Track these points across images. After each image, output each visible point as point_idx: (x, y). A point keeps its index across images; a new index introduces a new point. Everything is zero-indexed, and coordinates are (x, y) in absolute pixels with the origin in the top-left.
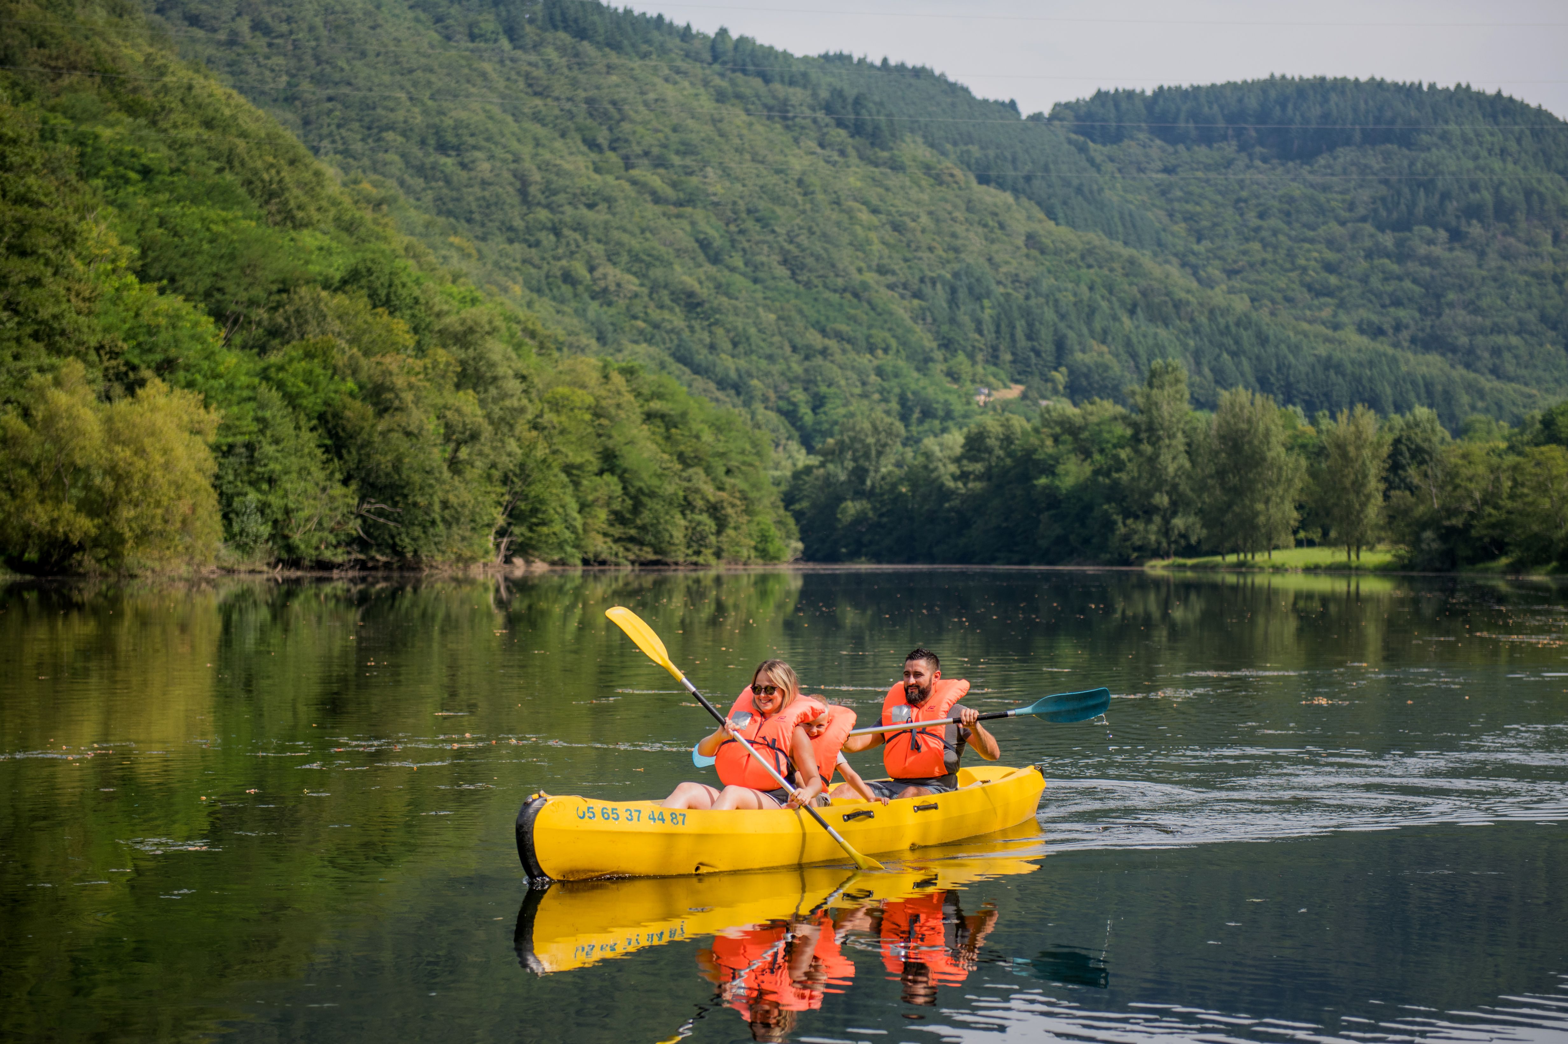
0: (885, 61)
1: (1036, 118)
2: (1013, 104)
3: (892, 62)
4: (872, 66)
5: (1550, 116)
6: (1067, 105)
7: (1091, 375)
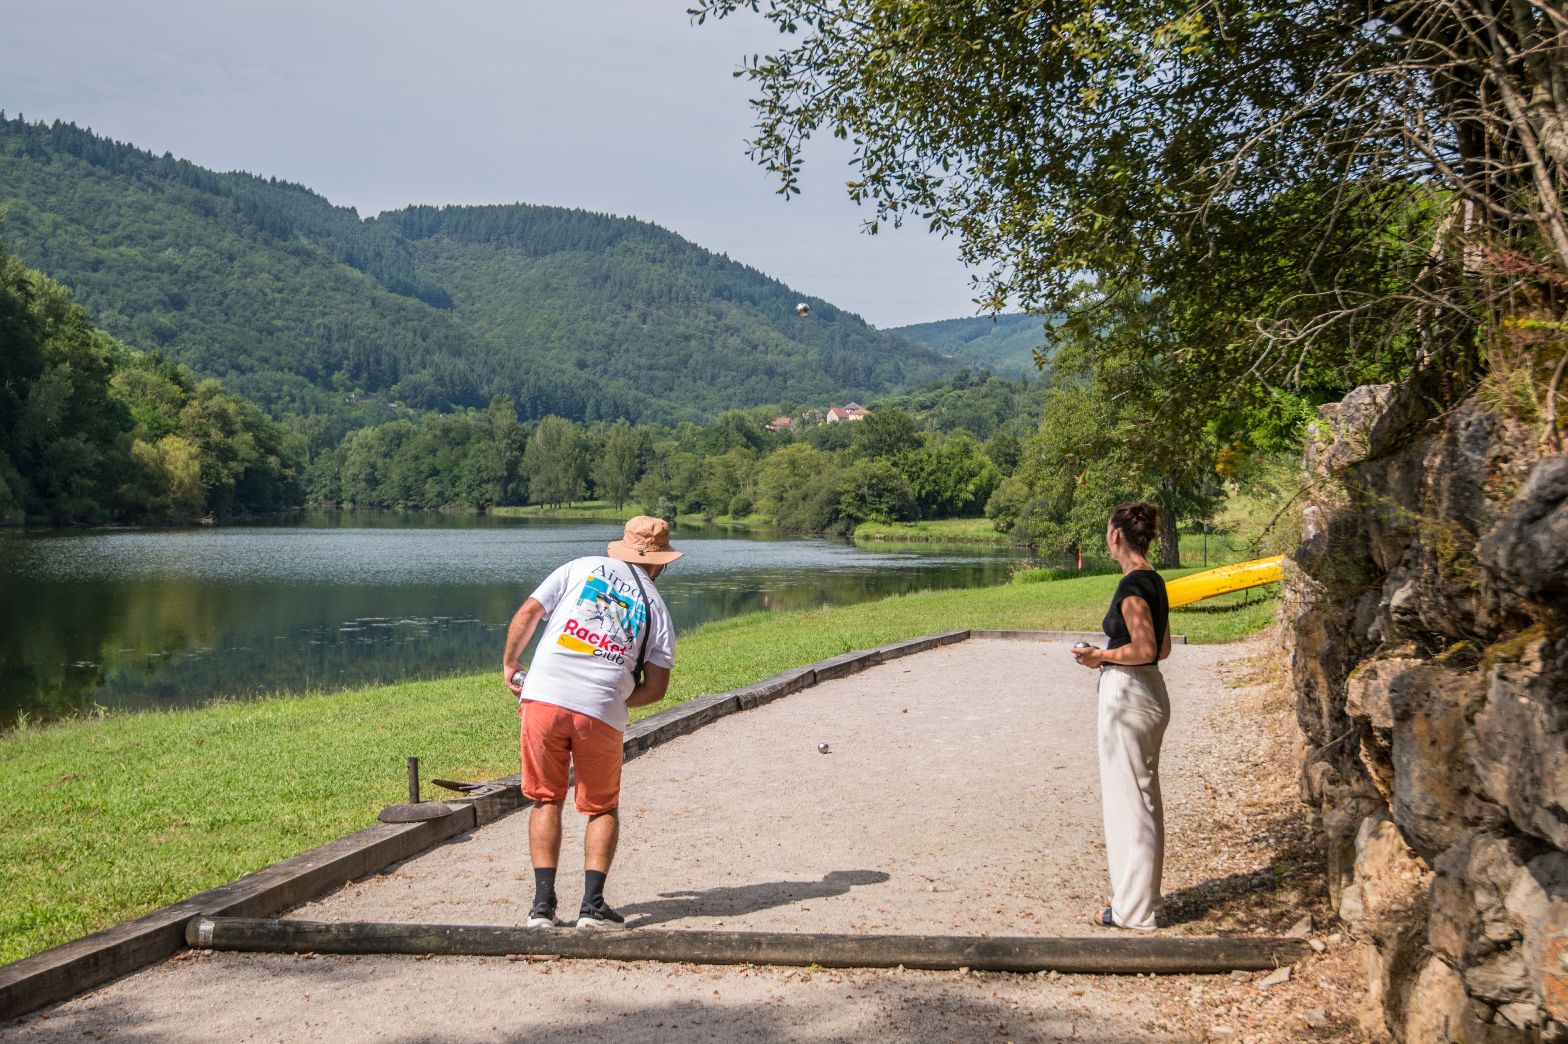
0: (274, 179)
1: (370, 220)
2: (354, 210)
3: (278, 180)
4: (265, 182)
5: (681, 238)
6: (390, 213)
7: (417, 388)
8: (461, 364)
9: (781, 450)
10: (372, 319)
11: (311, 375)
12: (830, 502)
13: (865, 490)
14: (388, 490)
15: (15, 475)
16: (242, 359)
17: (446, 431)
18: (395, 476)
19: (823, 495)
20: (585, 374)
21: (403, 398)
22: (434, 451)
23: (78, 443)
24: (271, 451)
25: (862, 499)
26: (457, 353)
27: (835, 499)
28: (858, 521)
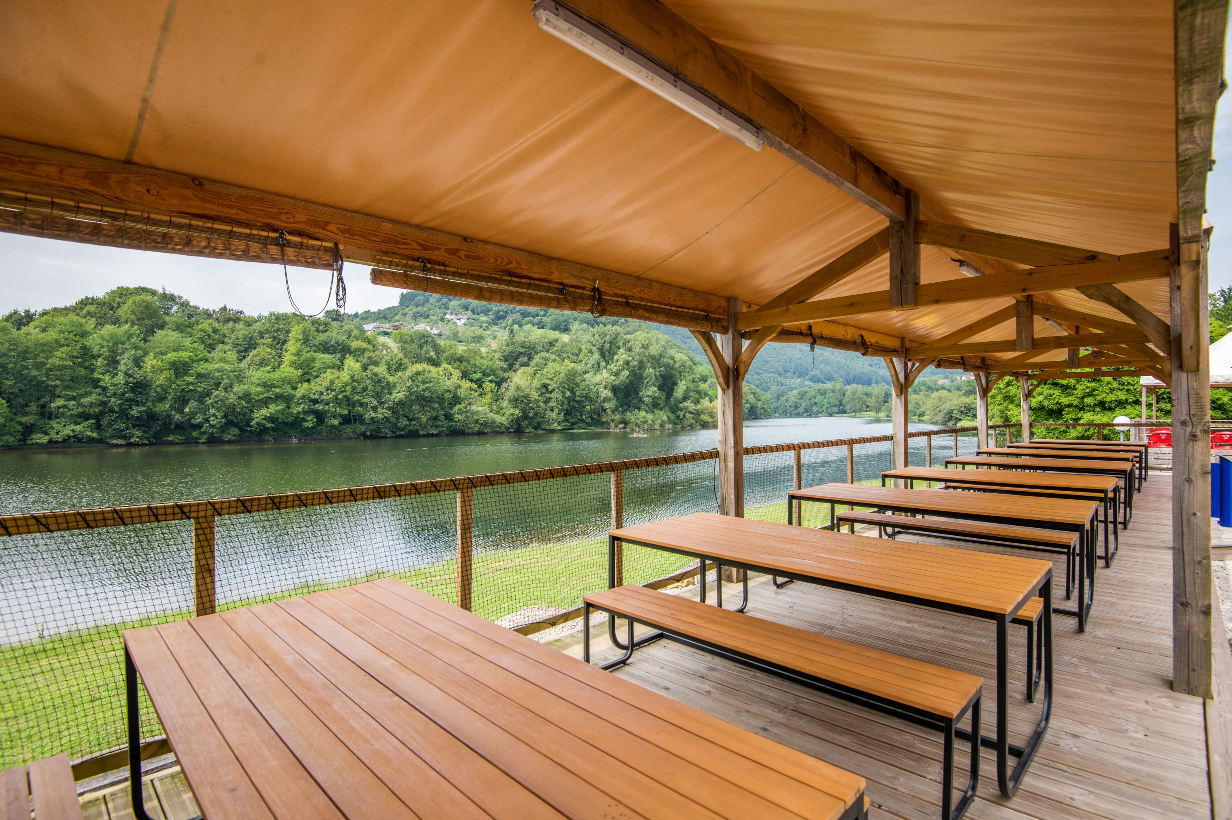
7: (814, 376)
8: (829, 368)
9: (936, 393)
10: (799, 355)
11: (780, 374)
12: (948, 413)
13: (963, 409)
14: (801, 410)
15: (669, 414)
16: (759, 371)
17: (819, 390)
18: (804, 404)
19: (946, 411)
20: (871, 368)
21: (810, 379)
22: (815, 397)
23: (688, 404)
24: (759, 400)
25: (962, 412)
26: (827, 364)
27: (950, 412)
28: (960, 420)
